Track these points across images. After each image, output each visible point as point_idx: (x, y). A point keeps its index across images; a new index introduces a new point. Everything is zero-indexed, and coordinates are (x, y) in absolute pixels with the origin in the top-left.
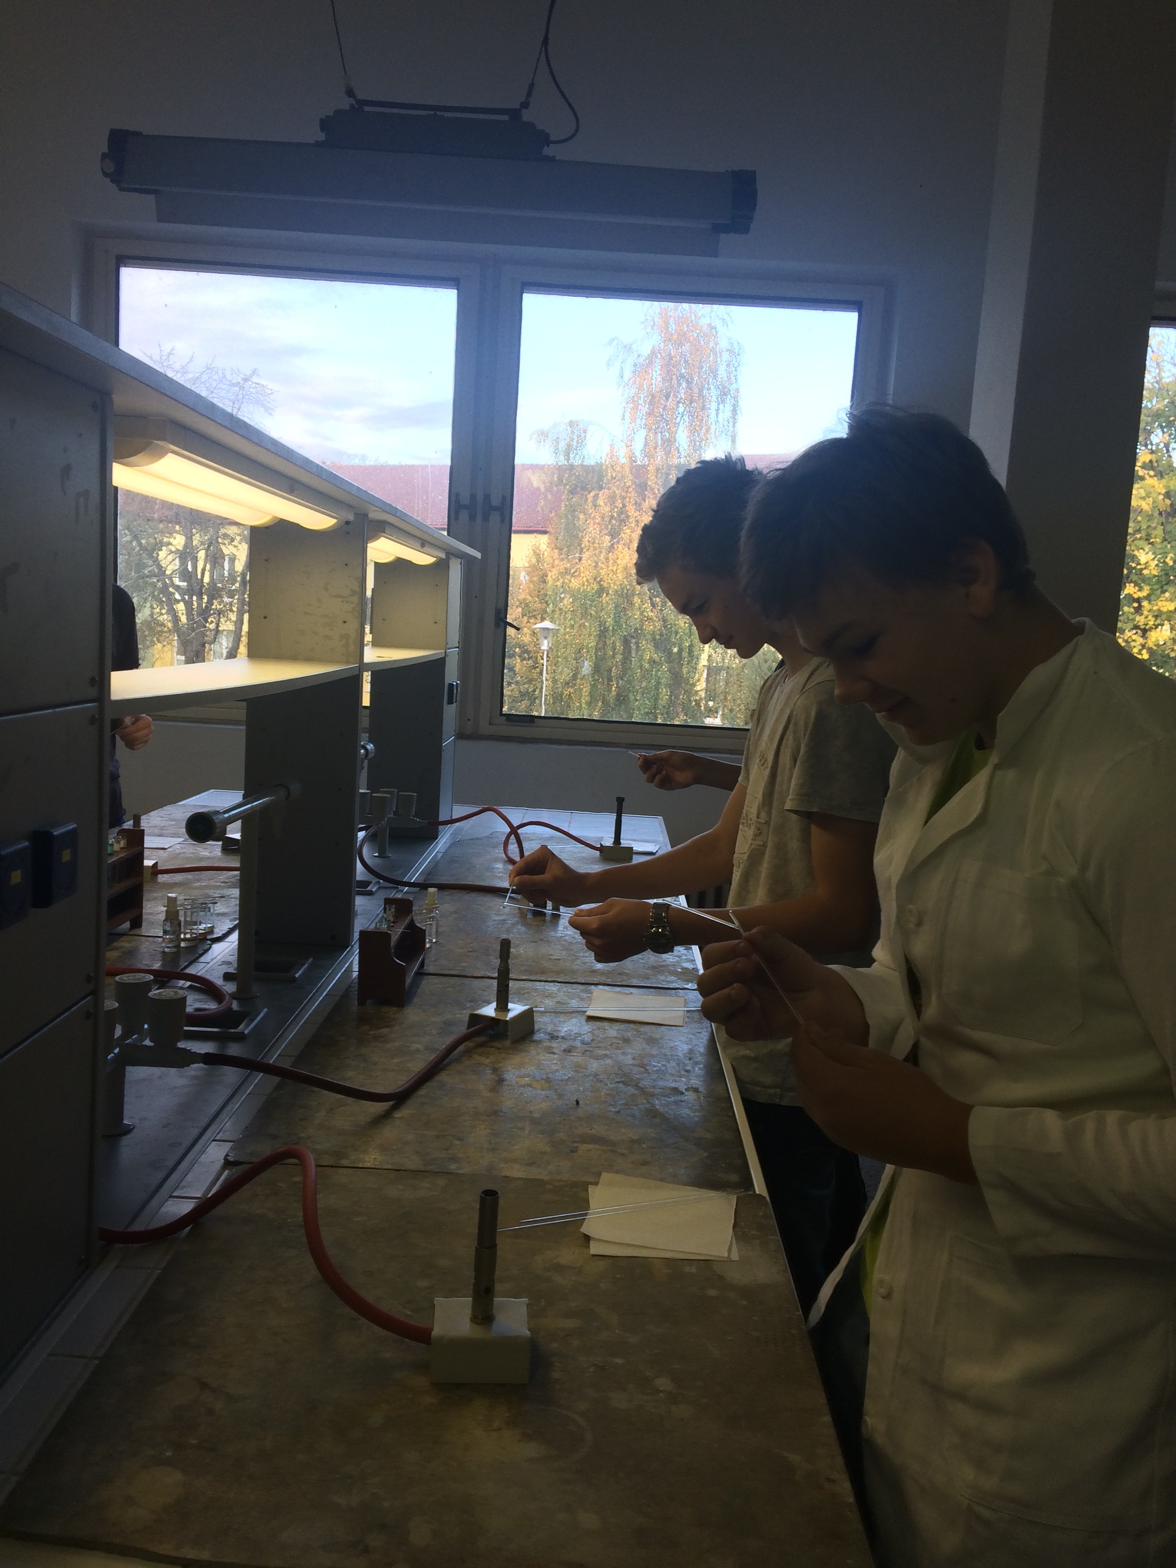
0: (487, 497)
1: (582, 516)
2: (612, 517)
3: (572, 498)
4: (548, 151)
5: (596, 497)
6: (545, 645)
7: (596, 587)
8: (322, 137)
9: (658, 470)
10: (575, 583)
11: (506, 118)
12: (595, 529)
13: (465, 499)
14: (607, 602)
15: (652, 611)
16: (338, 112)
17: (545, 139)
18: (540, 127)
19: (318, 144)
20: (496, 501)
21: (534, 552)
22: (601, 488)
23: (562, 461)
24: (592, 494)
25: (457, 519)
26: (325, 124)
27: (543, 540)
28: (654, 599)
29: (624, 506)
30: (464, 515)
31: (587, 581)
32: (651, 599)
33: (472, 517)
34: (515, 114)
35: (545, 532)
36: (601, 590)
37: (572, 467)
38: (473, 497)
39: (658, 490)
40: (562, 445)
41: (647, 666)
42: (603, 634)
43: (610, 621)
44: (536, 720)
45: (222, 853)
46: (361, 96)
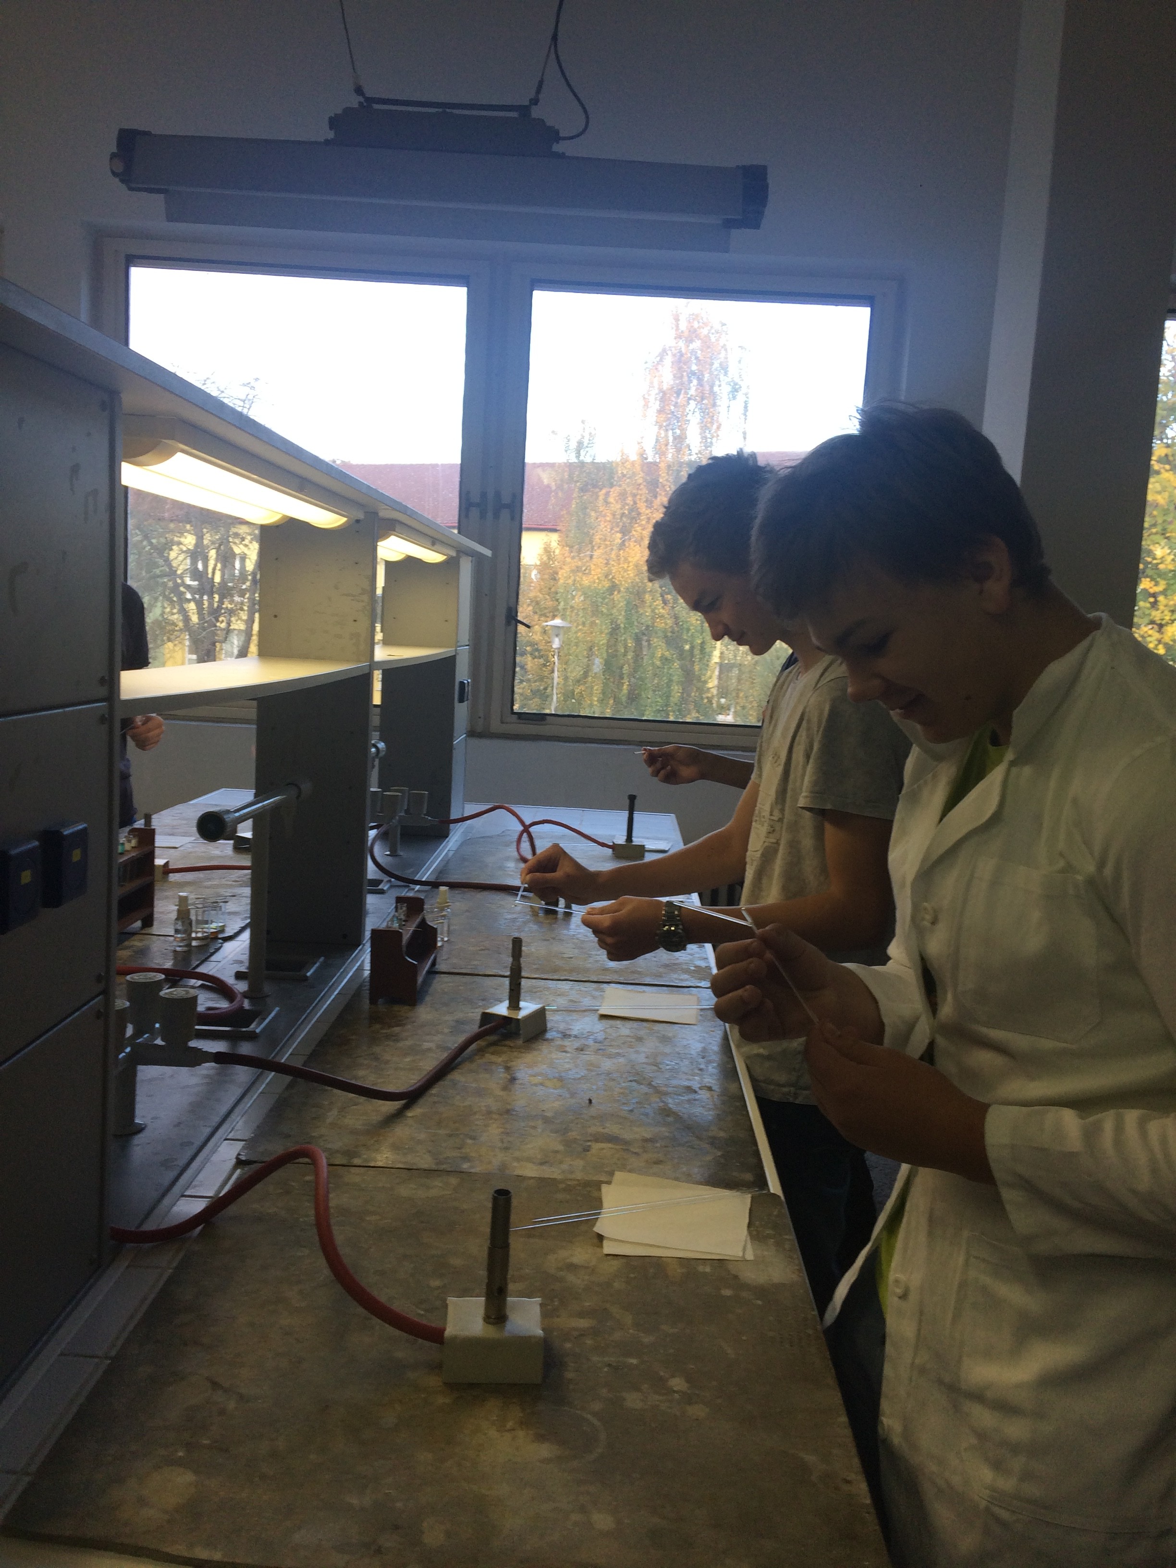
0: (498, 495)
1: (593, 514)
2: (623, 514)
3: (582, 496)
4: (557, 148)
5: (607, 494)
6: (556, 643)
7: (607, 584)
8: (331, 135)
9: (669, 466)
10: (586, 581)
11: (514, 114)
12: (606, 527)
13: (476, 498)
14: (618, 600)
15: (663, 608)
16: (347, 111)
17: (555, 136)
18: (549, 123)
19: (327, 142)
20: (506, 499)
21: (545, 549)
22: (612, 485)
23: (573, 460)
24: (604, 491)
25: (467, 516)
26: (334, 122)
27: (554, 538)
28: (666, 596)
29: (635, 503)
30: (475, 513)
31: (598, 578)
32: (662, 596)
33: (483, 515)
34: (524, 111)
35: (555, 530)
36: (613, 588)
37: (582, 464)
38: (484, 495)
39: (670, 487)
40: (573, 445)
41: (658, 663)
42: (615, 631)
43: (621, 619)
44: (548, 717)
45: (234, 852)
46: (369, 94)
